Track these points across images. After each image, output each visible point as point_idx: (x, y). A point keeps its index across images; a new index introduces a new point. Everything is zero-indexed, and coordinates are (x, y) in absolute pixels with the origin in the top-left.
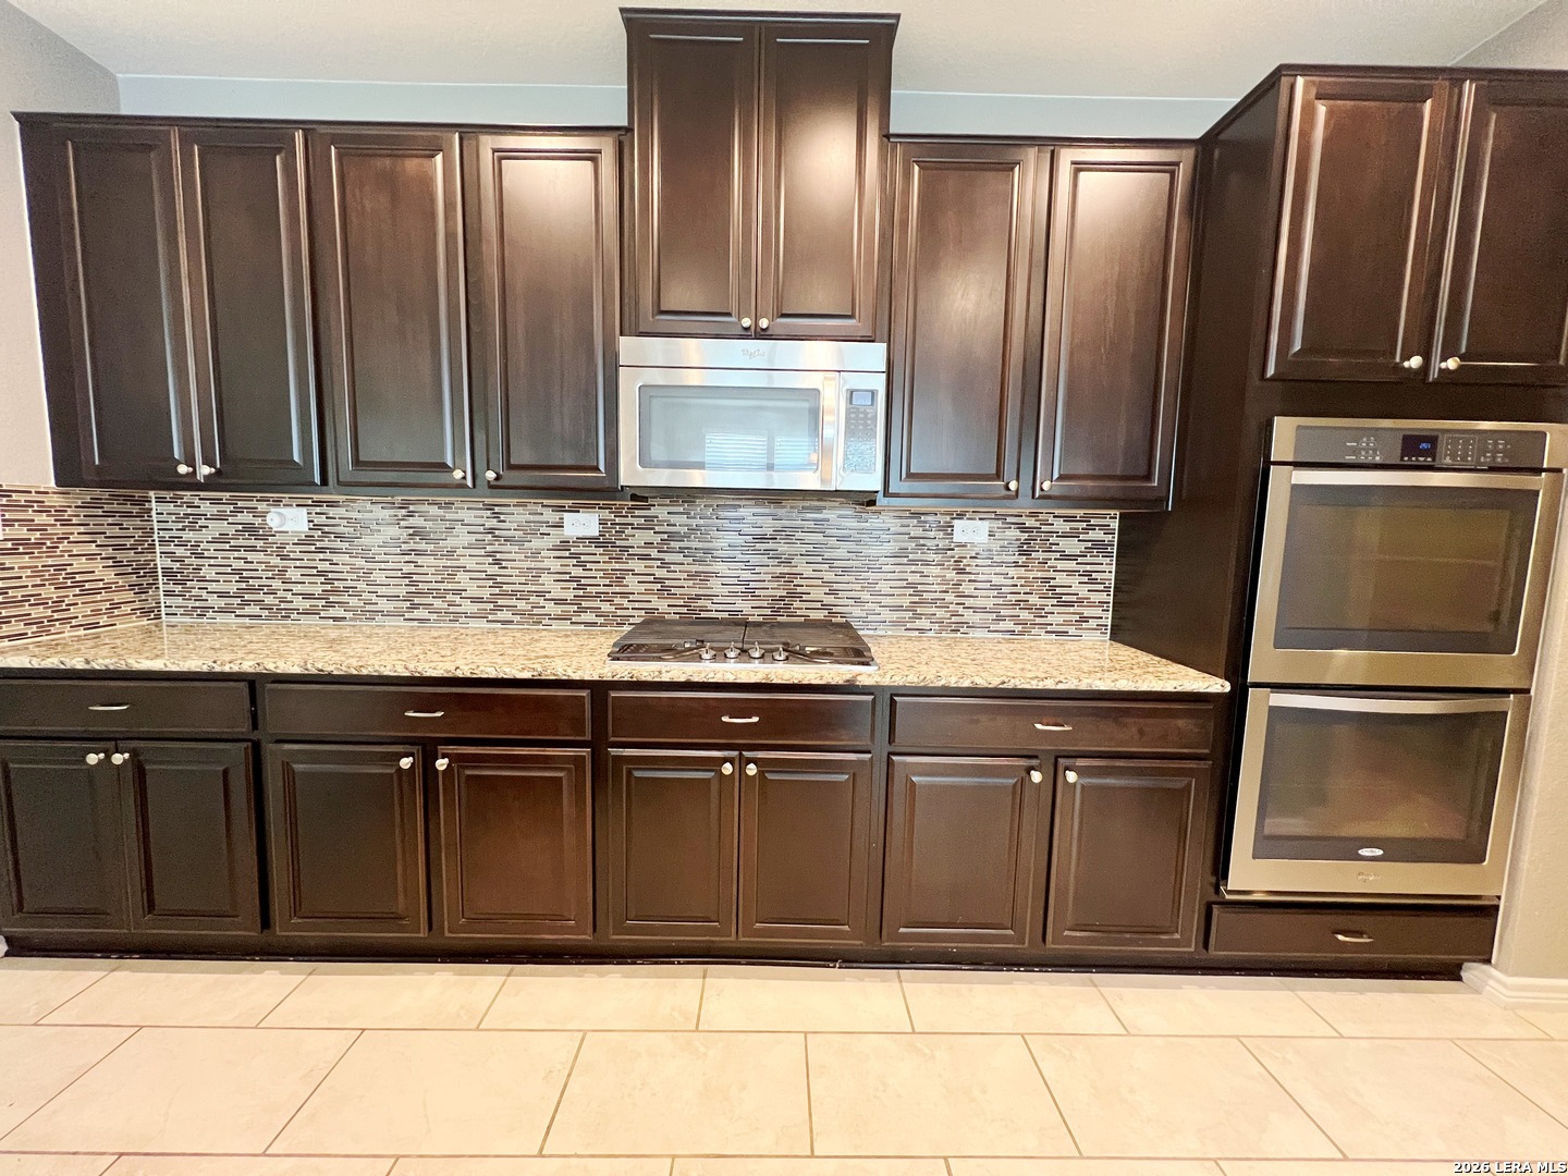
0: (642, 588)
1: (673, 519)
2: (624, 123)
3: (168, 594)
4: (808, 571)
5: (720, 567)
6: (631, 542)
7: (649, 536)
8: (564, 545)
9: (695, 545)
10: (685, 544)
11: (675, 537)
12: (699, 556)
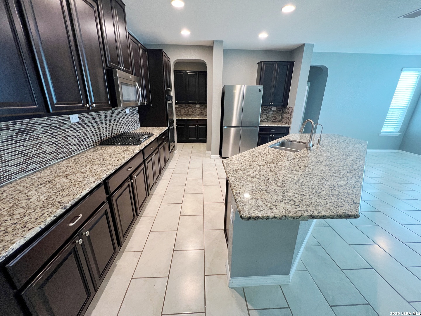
0: (91, 135)
6: (86, 122)
8: (71, 126)
11: (93, 119)
12: (98, 123)
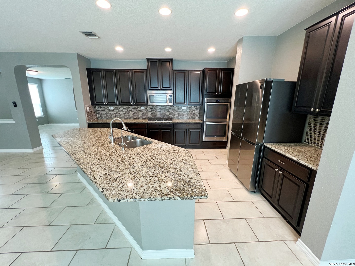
1: (152, 107)
2: (146, 68)
3: (98, 116)
4: (167, 112)
5: (158, 112)
6: (148, 110)
7: (150, 109)
8: (141, 110)
9: (155, 110)
10: (154, 110)
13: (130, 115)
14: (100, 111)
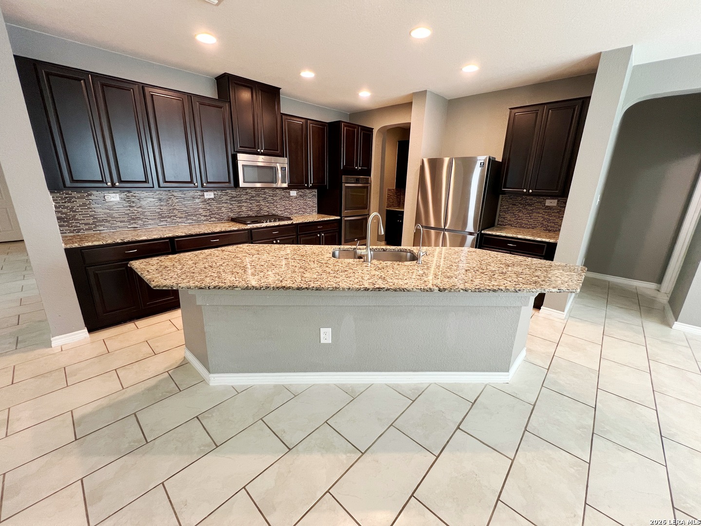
0: (226, 211)
1: (232, 193)
4: (263, 204)
5: (245, 204)
6: (222, 199)
7: (227, 197)
8: (205, 201)
11: (233, 197)
12: (240, 202)
13: (175, 216)
14: (67, 208)
